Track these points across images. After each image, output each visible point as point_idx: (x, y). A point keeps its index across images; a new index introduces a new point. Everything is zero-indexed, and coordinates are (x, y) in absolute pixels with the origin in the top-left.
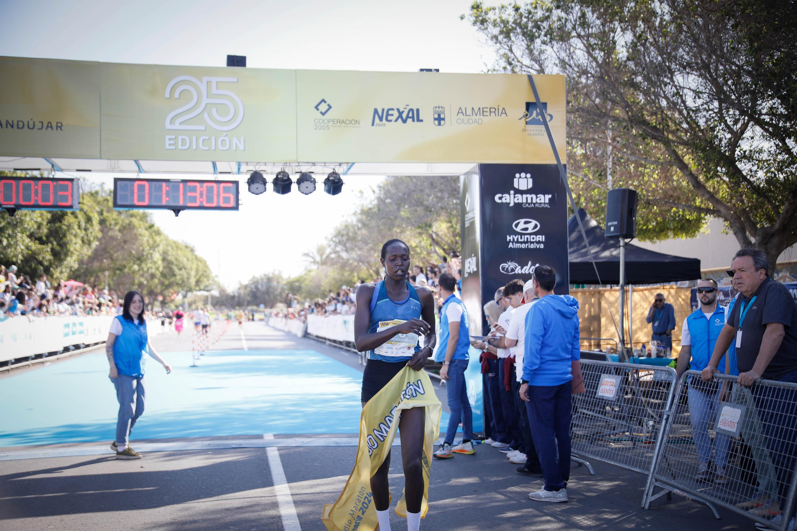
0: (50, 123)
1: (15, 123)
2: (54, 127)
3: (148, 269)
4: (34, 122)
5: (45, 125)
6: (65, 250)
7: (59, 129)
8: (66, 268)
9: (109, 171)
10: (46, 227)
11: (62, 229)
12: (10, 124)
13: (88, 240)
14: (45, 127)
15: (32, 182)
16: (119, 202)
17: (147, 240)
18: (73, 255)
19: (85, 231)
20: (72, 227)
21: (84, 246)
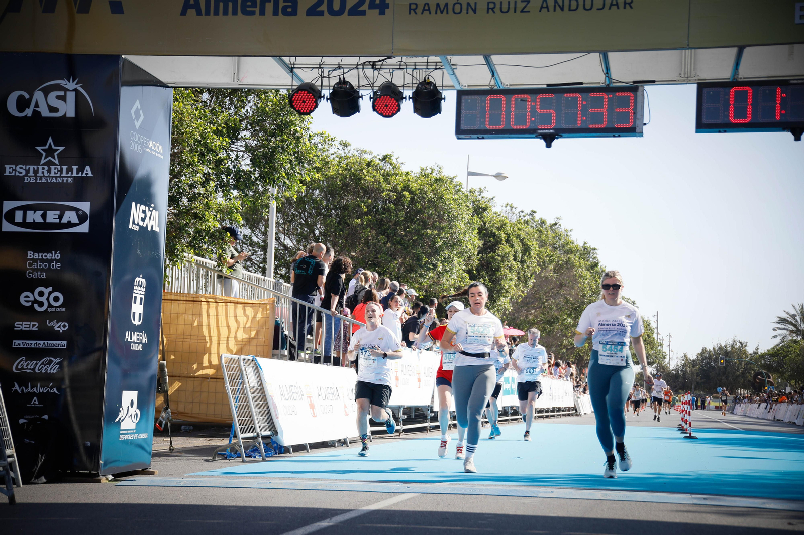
1: (566, 3)
2: (621, 5)
5: (608, 2)
6: (498, 288)
7: (627, 5)
9: (682, 80)
10: (477, 258)
11: (495, 260)
12: (559, 6)
13: (524, 277)
14: (607, 6)
15: (578, 96)
16: (705, 121)
17: (588, 282)
18: (507, 294)
19: (522, 266)
20: (507, 257)
21: (519, 284)
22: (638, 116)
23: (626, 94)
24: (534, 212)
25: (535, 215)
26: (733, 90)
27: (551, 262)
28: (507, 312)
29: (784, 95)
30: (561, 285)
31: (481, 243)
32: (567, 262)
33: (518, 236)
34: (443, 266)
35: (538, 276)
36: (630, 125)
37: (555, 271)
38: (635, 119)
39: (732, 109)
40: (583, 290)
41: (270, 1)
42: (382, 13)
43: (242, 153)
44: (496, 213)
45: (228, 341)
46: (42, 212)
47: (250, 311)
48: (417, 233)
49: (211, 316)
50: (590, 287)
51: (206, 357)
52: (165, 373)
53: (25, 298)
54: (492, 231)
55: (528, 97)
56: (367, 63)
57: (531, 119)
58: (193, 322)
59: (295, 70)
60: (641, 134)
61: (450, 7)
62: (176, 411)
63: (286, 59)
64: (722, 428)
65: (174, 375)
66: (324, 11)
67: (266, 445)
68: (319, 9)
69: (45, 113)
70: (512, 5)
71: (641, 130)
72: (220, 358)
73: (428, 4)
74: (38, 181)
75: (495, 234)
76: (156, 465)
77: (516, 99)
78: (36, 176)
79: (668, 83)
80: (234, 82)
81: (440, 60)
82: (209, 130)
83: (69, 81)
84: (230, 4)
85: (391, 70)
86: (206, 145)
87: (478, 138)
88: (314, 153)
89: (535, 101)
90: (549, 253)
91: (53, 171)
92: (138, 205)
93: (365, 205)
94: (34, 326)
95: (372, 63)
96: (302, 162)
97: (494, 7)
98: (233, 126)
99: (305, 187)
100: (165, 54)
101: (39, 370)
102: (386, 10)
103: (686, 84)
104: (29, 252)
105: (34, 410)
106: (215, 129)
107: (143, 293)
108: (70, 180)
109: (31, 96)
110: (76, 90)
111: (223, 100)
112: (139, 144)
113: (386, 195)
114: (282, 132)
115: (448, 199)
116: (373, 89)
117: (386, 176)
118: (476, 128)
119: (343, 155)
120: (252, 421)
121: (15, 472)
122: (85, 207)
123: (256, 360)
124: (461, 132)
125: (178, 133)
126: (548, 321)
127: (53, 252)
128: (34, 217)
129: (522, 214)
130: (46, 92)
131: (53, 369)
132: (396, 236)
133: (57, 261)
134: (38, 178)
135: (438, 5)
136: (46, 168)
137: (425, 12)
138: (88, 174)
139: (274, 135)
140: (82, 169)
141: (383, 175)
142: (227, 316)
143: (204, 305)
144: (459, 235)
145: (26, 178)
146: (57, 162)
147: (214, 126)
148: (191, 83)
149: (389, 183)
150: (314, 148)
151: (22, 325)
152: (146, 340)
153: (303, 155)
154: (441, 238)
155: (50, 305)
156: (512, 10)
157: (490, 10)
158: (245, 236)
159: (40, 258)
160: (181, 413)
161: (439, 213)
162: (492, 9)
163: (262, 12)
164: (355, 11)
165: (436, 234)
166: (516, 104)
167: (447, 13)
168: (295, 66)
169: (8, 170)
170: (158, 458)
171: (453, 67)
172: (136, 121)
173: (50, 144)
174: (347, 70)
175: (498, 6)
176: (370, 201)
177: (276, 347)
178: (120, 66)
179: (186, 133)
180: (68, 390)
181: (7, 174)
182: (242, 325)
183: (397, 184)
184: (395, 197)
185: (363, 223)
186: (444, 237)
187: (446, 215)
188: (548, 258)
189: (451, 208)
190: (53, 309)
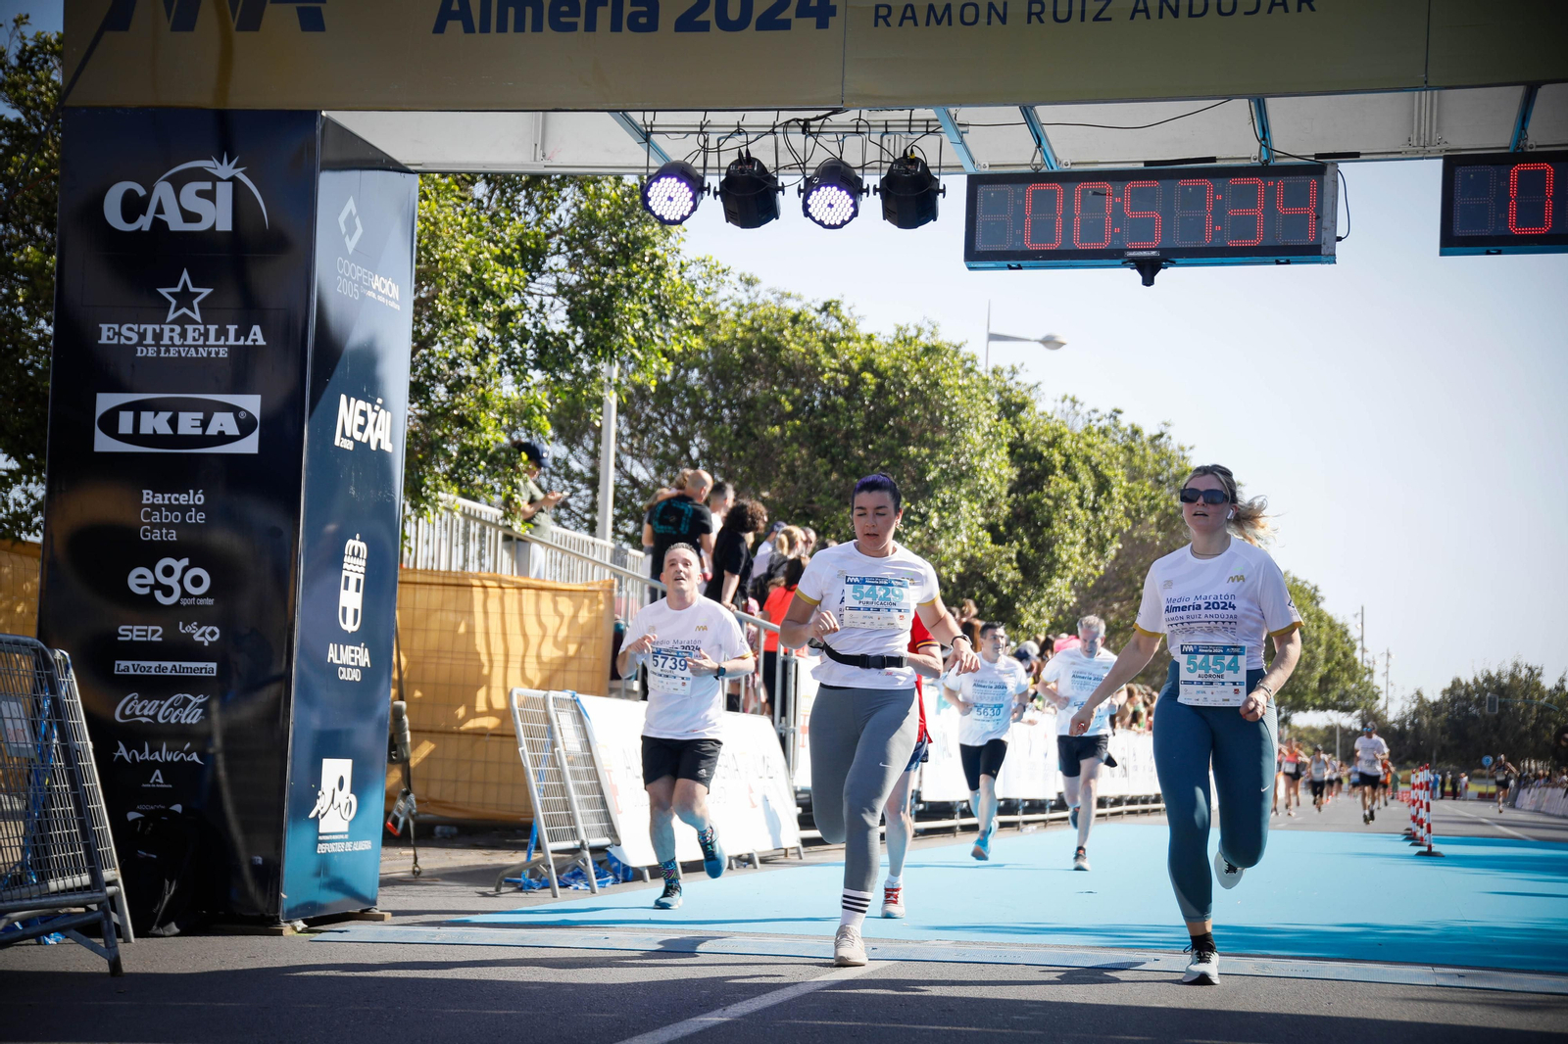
1: (1184, 3)
2: (1293, 5)
6: (1047, 560)
7: (1304, 6)
8: (1049, 604)
9: (1413, 152)
10: (1006, 502)
11: (1042, 505)
12: (1170, 7)
13: (1099, 538)
14: (1265, 6)
15: (1207, 183)
16: (1458, 231)
18: (1066, 572)
19: (1095, 516)
20: (1065, 500)
21: (1089, 552)
22: (1326, 224)
23: (1302, 179)
24: (1119, 412)
25: (1119, 417)
26: (1515, 169)
27: (1152, 509)
28: (1065, 607)
31: (1013, 473)
33: (1087, 460)
34: (941, 517)
35: (1126, 538)
36: (1311, 240)
37: (1159, 527)
38: (1319, 229)
39: (1513, 206)
41: (606, 5)
42: (822, 24)
43: (551, 298)
44: (1043, 414)
45: (523, 662)
46: (168, 415)
47: (566, 605)
48: (890, 452)
49: (490, 616)
51: (481, 694)
52: (404, 724)
53: (138, 580)
54: (1035, 449)
55: (1107, 186)
56: (792, 123)
57: (1113, 231)
58: (457, 626)
59: (653, 137)
60: (1331, 259)
61: (955, 11)
62: (424, 798)
63: (637, 117)
64: (1493, 837)
65: (422, 728)
66: (708, 22)
67: (598, 864)
68: (701, 18)
69: (176, 223)
70: (1077, 7)
71: (1331, 250)
72: (509, 696)
73: (912, 6)
74: (162, 355)
75: (1041, 454)
76: (386, 901)
77: (1084, 192)
78: (158, 345)
79: (1384, 156)
80: (535, 160)
81: (935, 117)
82: (487, 255)
83: (221, 162)
84: (529, 11)
85: (840, 137)
86: (481, 284)
87: (1010, 268)
88: (689, 298)
89: (1121, 194)
90: (1147, 491)
91: (190, 334)
92: (353, 400)
93: (787, 399)
94: (154, 633)
95: (802, 123)
96: (667, 317)
97: (1042, 12)
98: (533, 246)
99: (671, 364)
100: (404, 107)
101: (164, 718)
102: (831, 19)
103: (1422, 158)
104: (145, 492)
105: (156, 794)
106: (497, 251)
107: (363, 570)
108: (223, 353)
109: (150, 191)
110: (233, 179)
111: (513, 197)
112: (354, 282)
113: (829, 379)
114: (627, 257)
115: (950, 386)
116: (804, 173)
117: (829, 342)
118: (1006, 247)
119: (745, 302)
120: (571, 819)
121: (121, 914)
122: (252, 404)
123: (578, 700)
124: (974, 255)
125: (428, 261)
127: (191, 492)
128: (155, 423)
129: (1095, 416)
130: (178, 183)
131: (191, 717)
132: (848, 459)
133: (199, 508)
134: (163, 349)
135: (931, 8)
136: (178, 329)
137: (905, 21)
138: (255, 340)
139: (611, 264)
140: (243, 332)
141: (823, 341)
142: (521, 614)
143: (478, 593)
144: (972, 456)
145: (139, 349)
146: (197, 317)
147: (496, 246)
148: (454, 164)
149: (835, 356)
150: (689, 289)
151: (132, 632)
152: (368, 660)
153: (667, 301)
154: (936, 464)
155: (185, 594)
156: (1076, 15)
157: (1034, 18)
158: (555, 460)
159: (167, 502)
160: (434, 802)
161: (931, 413)
162: (1038, 15)
163: (591, 26)
164: (771, 22)
165: (927, 456)
166: (1083, 200)
167: (950, 24)
168: (654, 129)
169: (106, 334)
170: (390, 888)
171: (961, 129)
172: (347, 239)
173: (185, 283)
174: (755, 136)
175: (1049, 9)
176: (797, 391)
177: (615, 675)
178: (318, 132)
179: (444, 260)
180: (220, 758)
181: (104, 340)
182: (550, 632)
183: (852, 358)
184: (846, 383)
185: (783, 433)
186: (943, 462)
187: (946, 418)
188: (1146, 502)
189: (956, 404)
190: (191, 601)
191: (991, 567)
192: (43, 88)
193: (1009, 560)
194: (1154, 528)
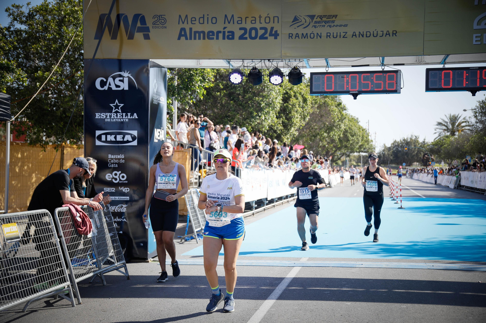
0: (388, 31)
1: (365, 33)
2: (391, 34)
3: (333, 136)
4: (377, 32)
5: (385, 33)
6: (290, 123)
7: (394, 35)
8: (290, 135)
9: (417, 64)
11: (289, 107)
12: (361, 34)
13: (304, 115)
14: (384, 35)
15: (369, 74)
16: (430, 87)
17: (337, 114)
18: (295, 126)
19: (303, 109)
20: (295, 106)
21: (301, 120)
22: (398, 85)
23: (392, 74)
25: (305, 75)
26: (444, 71)
27: (316, 103)
28: (295, 136)
29: (467, 75)
30: (322, 116)
32: (324, 103)
33: (300, 93)
34: (265, 116)
35: (311, 115)
36: (394, 89)
37: (318, 108)
39: (443, 81)
40: (333, 119)
42: (276, 38)
46: (114, 136)
48: (251, 99)
50: (338, 116)
53: (108, 177)
55: (345, 76)
57: (346, 86)
60: (400, 93)
61: (309, 35)
66: (247, 37)
68: (245, 36)
69: (114, 88)
70: (339, 34)
71: (400, 91)
73: (298, 34)
74: (112, 121)
75: (288, 92)
77: (339, 77)
78: (110, 118)
79: (410, 65)
80: (197, 65)
83: (125, 73)
84: (202, 34)
85: (277, 62)
89: (348, 77)
90: (314, 98)
91: (119, 116)
92: (157, 129)
94: (113, 190)
96: (205, 79)
99: (205, 91)
101: (117, 210)
102: (278, 37)
103: (419, 65)
104: (109, 155)
108: (127, 120)
109: (107, 80)
110: (128, 77)
112: (156, 100)
116: (269, 72)
118: (320, 90)
120: (199, 222)
121: (115, 260)
122: (135, 133)
124: (313, 92)
126: (313, 135)
127: (121, 155)
128: (111, 138)
130: (114, 78)
131: (124, 210)
133: (123, 159)
134: (112, 119)
135: (303, 34)
137: (296, 38)
138: (135, 117)
140: (132, 115)
144: (273, 99)
145: (106, 119)
146: (120, 111)
148: (176, 66)
151: (107, 189)
154: (264, 102)
155: (120, 180)
156: (338, 36)
157: (328, 37)
159: (115, 157)
161: (262, 87)
162: (329, 36)
163: (217, 38)
164: (263, 37)
165: (261, 100)
166: (339, 79)
167: (307, 38)
168: (231, 60)
171: (308, 61)
172: (154, 89)
173: (117, 103)
174: (257, 63)
175: (332, 34)
178: (149, 65)
181: (97, 117)
185: (221, 94)
186: (266, 101)
187: (266, 88)
188: (314, 101)
189: (269, 85)
190: (122, 182)
191: (275, 125)
192: (39, 26)
193: (280, 123)
194: (316, 109)
